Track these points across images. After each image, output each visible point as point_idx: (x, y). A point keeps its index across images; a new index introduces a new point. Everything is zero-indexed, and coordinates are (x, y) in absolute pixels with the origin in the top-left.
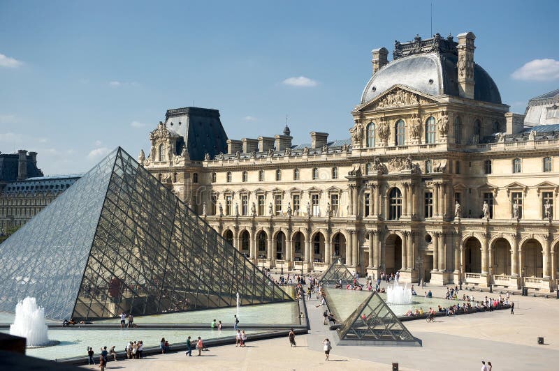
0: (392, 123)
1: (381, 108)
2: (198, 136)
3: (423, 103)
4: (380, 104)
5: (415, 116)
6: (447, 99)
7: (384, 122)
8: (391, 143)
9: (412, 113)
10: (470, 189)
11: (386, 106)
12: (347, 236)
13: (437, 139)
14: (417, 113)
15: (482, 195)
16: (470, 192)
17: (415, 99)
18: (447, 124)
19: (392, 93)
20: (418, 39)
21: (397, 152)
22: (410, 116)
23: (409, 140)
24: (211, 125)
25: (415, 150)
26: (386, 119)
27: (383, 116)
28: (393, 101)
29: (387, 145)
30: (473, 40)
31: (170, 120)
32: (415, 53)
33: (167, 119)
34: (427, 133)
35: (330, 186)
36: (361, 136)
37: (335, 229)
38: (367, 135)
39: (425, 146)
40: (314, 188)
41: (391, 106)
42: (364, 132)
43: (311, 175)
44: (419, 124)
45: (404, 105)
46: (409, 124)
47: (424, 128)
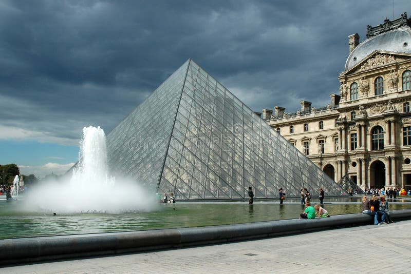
0: (372, 80)
1: (363, 70)
3: (398, 60)
4: (362, 67)
5: (393, 71)
7: (365, 80)
8: (372, 94)
9: (390, 69)
11: (367, 68)
12: (335, 166)
14: (394, 68)
17: (393, 58)
19: (372, 58)
21: (378, 99)
22: (387, 72)
25: (395, 96)
26: (367, 77)
27: (364, 76)
28: (373, 63)
29: (368, 96)
32: (385, 31)
34: (403, 83)
35: (317, 134)
36: (346, 93)
37: (325, 162)
38: (351, 92)
39: (403, 92)
40: (305, 137)
41: (372, 67)
42: (349, 90)
43: (303, 129)
44: (396, 77)
45: (382, 64)
46: (387, 78)
47: (400, 79)
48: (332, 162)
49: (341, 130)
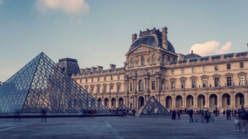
0: (140, 58)
1: (136, 53)
2: (70, 68)
3: (151, 50)
4: (136, 51)
6: (159, 48)
7: (137, 57)
8: (140, 65)
9: (147, 54)
10: (167, 80)
13: (156, 62)
14: (149, 53)
15: (171, 82)
16: (167, 81)
17: (148, 49)
18: (160, 57)
19: (140, 47)
20: (148, 30)
21: (142, 67)
23: (146, 63)
24: (74, 64)
25: (149, 66)
27: (136, 55)
28: (140, 50)
29: (138, 65)
30: (167, 30)
31: (60, 62)
32: (147, 35)
33: (59, 63)
34: (152, 60)
35: (117, 82)
36: (129, 63)
37: (119, 96)
38: (131, 63)
39: (152, 65)
40: (111, 83)
41: (139, 52)
42: (130, 62)
43: (110, 79)
44: (149, 57)
45: (144, 51)
46: (146, 57)
47: (151, 59)
48: (122, 96)
49: (126, 81)
